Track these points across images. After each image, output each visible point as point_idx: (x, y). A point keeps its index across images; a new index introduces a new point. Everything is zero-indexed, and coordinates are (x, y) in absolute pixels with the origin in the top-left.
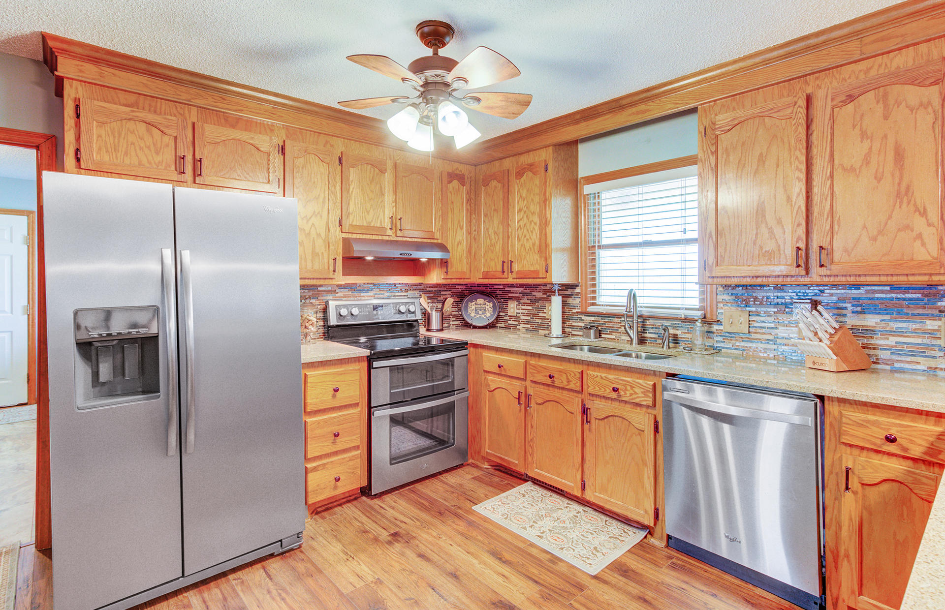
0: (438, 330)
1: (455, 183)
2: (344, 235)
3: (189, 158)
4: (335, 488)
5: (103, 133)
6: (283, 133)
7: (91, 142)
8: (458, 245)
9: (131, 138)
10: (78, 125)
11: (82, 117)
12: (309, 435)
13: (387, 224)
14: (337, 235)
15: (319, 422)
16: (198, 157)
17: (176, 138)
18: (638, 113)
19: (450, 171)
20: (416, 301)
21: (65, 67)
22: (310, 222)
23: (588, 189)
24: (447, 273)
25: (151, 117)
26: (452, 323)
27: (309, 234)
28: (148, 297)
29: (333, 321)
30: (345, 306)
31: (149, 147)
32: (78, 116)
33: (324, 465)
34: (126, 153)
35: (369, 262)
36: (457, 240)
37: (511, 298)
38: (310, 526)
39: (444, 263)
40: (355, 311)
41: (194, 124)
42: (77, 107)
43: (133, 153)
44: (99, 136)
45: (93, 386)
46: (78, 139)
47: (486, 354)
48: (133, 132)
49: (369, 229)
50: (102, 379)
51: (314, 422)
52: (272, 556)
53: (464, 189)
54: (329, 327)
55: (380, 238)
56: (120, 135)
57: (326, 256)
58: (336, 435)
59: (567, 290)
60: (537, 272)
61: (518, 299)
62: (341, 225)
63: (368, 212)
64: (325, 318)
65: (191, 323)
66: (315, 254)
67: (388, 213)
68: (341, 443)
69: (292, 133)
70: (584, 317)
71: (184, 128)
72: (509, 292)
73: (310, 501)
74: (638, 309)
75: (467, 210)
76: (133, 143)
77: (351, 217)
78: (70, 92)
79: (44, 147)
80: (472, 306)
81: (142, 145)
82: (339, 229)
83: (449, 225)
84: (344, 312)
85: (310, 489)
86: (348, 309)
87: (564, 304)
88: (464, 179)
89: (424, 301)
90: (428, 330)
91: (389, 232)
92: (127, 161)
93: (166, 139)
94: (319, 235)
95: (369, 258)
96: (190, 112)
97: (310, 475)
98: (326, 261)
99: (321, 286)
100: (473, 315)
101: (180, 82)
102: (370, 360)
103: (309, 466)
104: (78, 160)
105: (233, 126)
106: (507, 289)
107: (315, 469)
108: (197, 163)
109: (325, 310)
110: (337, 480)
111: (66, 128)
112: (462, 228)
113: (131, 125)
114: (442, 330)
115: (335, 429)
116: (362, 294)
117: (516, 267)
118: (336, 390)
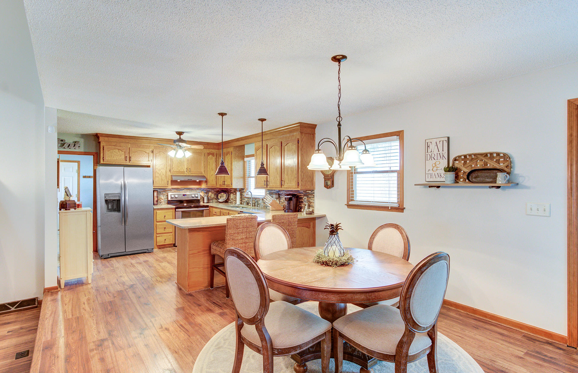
0: (206, 203)
1: (211, 156)
2: (171, 174)
3: (128, 157)
4: (165, 242)
5: (109, 153)
6: (153, 147)
7: (106, 155)
8: (211, 176)
9: (115, 153)
10: (103, 152)
11: (104, 150)
12: (157, 227)
13: (185, 170)
14: (169, 174)
15: (160, 224)
16: (130, 156)
17: (125, 152)
18: (246, 142)
19: (209, 152)
20: (199, 193)
21: (101, 139)
22: (161, 171)
23: (246, 159)
24: (207, 184)
25: (119, 148)
26: (214, 201)
27: (160, 174)
28: (118, 191)
29: (169, 199)
30: (173, 195)
31: (118, 155)
32: (103, 150)
33: (162, 236)
34: (114, 157)
35: (179, 182)
36: (211, 174)
37: (231, 193)
38: (156, 250)
39: (206, 182)
40: (176, 196)
41: (129, 148)
42: (103, 148)
43: (115, 157)
44: (108, 154)
45: (108, 209)
46: (103, 155)
47: (214, 209)
48: (115, 152)
49: (179, 172)
50: (109, 208)
51: (159, 224)
52: (146, 252)
53: (214, 158)
54: (169, 201)
55: (183, 174)
56: (112, 153)
57: (165, 180)
58: (165, 228)
59: (242, 191)
60: (229, 185)
61: (233, 193)
62: (170, 171)
63: (179, 167)
64: (168, 198)
65: (127, 198)
66: (162, 180)
67: (186, 167)
68: (167, 231)
69: (155, 147)
70: (246, 199)
71: (127, 149)
72: (231, 191)
73: (157, 245)
74: (253, 196)
75: (215, 164)
76: (115, 155)
77: (173, 169)
78: (102, 145)
79: (95, 155)
80: (220, 195)
81: (117, 155)
82: (169, 172)
83: (208, 169)
84: (173, 196)
85: (157, 241)
86: (174, 196)
87: (241, 195)
88: (214, 154)
89: (202, 194)
90: (203, 203)
91: (186, 173)
92: (114, 159)
93: (123, 153)
94: (163, 174)
95: (179, 181)
96: (128, 145)
97: (157, 238)
98: (165, 182)
99: (167, 189)
100: (219, 198)
101: (126, 138)
102: (176, 208)
103: (157, 235)
104: (103, 160)
105: (139, 147)
106: (231, 190)
107: (159, 236)
108: (130, 157)
109: (167, 196)
110: (165, 240)
111: (101, 152)
112: (213, 170)
113: (115, 150)
114: (208, 203)
115: (165, 227)
116: (180, 191)
117: (226, 183)
118: (165, 216)
